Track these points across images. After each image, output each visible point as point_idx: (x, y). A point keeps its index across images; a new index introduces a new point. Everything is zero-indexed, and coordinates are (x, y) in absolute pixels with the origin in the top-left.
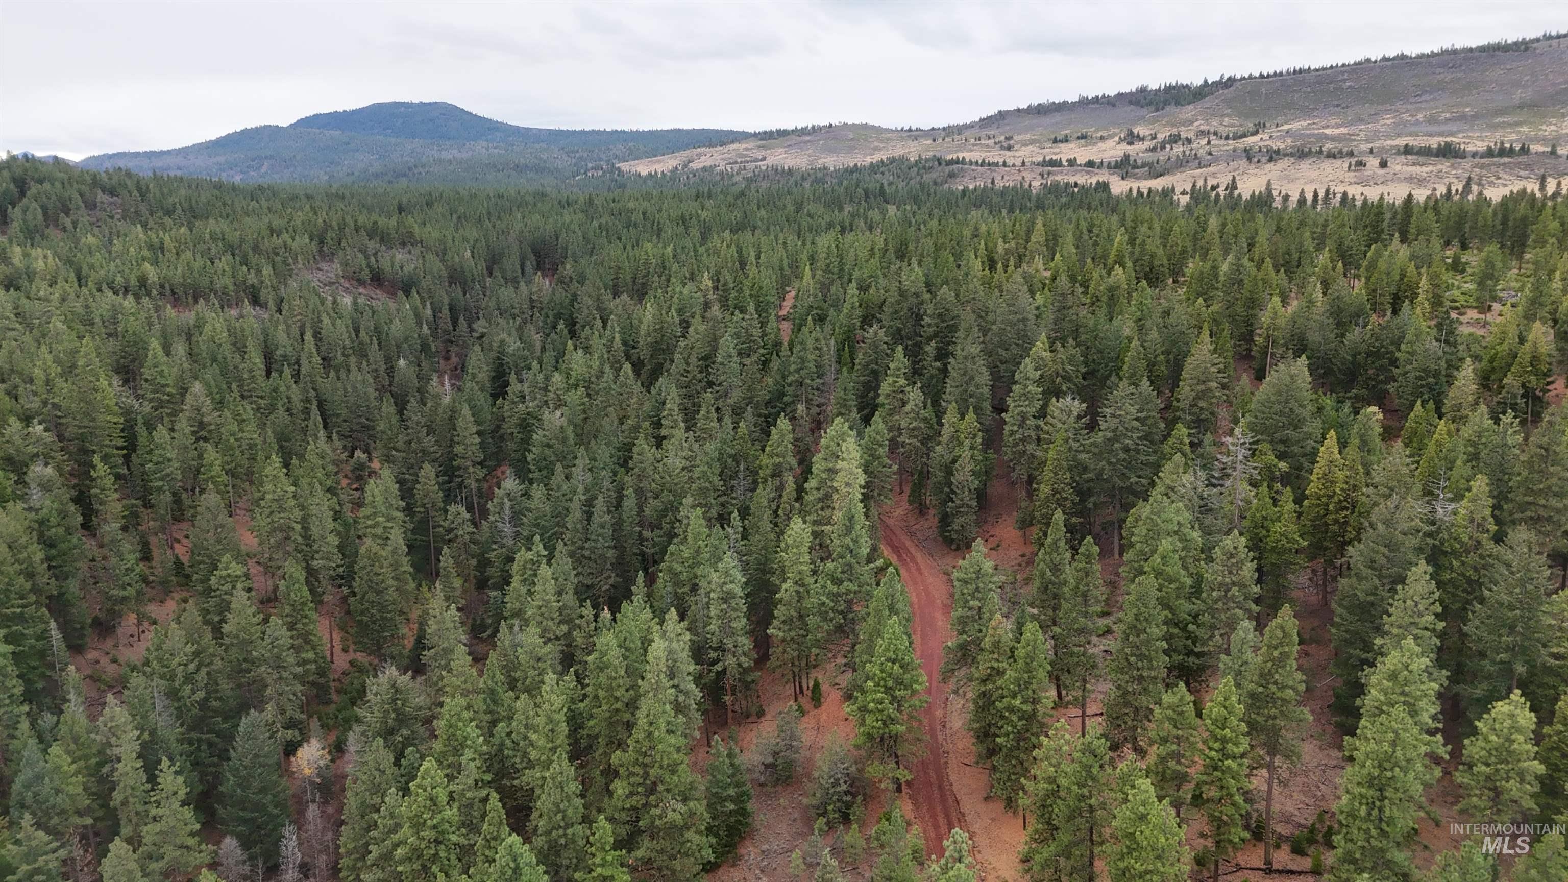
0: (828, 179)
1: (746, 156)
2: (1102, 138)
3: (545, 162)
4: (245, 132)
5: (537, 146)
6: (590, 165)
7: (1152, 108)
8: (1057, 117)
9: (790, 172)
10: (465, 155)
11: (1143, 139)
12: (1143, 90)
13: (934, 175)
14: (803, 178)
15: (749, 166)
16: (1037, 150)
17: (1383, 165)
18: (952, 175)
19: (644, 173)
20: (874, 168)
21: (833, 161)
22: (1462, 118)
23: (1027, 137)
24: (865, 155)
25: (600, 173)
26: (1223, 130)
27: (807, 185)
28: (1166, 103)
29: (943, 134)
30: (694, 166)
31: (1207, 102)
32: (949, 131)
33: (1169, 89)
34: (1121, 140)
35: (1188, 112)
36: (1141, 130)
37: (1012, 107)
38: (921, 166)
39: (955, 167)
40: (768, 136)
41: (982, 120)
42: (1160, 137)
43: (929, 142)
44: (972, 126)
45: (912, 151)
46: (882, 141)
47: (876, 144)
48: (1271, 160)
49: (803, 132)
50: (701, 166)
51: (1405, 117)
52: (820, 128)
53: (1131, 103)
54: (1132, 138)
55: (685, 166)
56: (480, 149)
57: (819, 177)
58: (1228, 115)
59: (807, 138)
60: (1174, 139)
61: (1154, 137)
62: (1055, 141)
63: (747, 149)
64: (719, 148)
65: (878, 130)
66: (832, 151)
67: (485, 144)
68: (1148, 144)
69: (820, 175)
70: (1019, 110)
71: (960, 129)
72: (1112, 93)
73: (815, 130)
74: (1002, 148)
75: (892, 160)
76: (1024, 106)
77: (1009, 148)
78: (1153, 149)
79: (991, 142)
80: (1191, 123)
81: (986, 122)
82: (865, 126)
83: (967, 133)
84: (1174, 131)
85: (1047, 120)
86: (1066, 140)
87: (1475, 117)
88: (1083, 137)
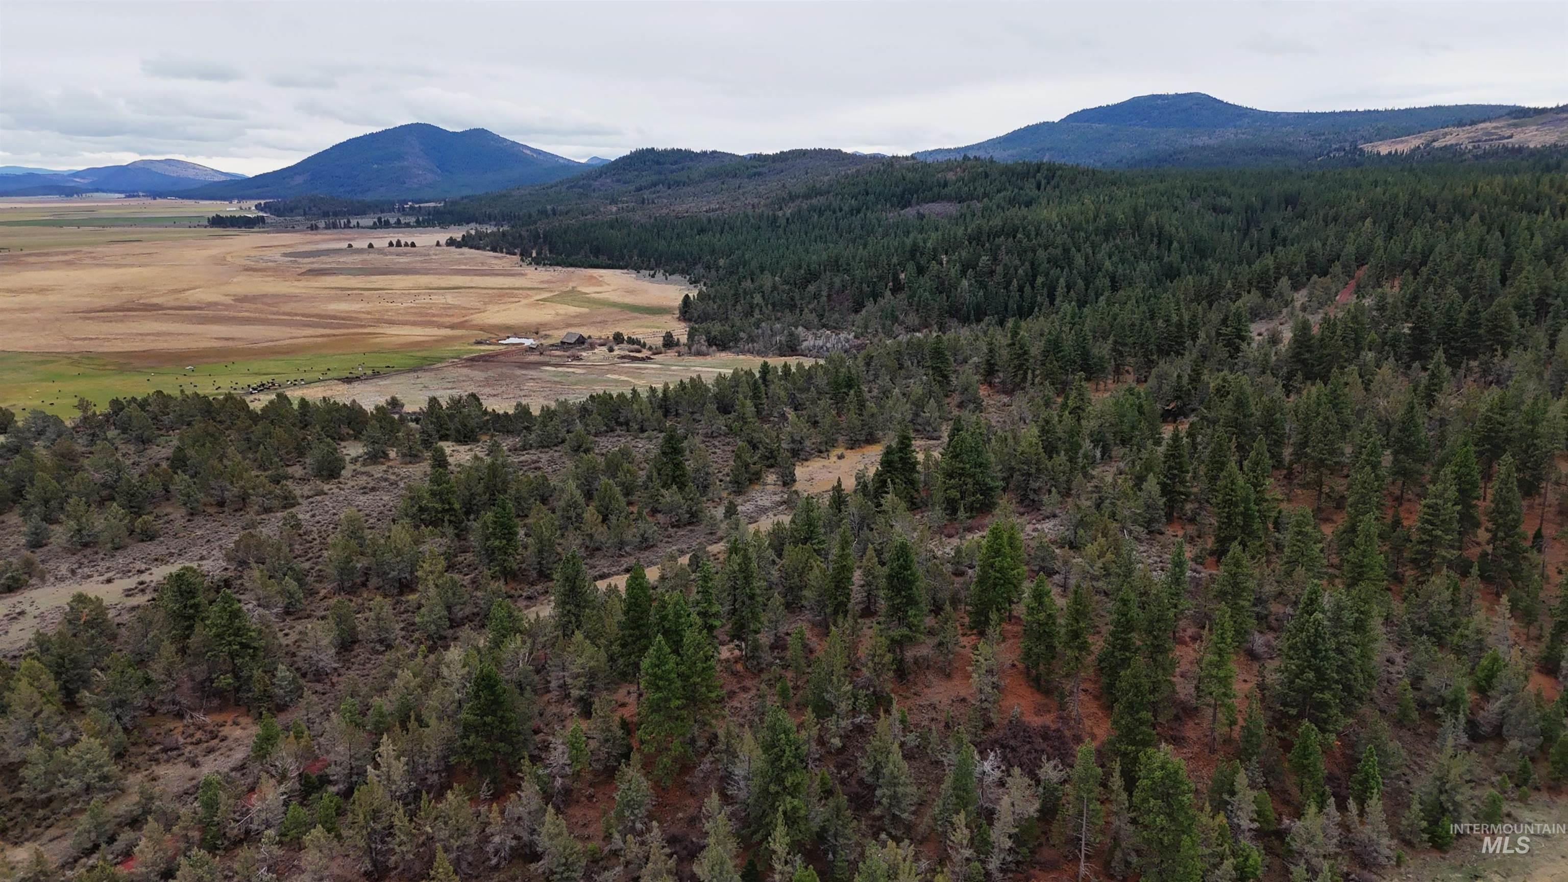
1: (1493, 134)
3: (1290, 145)
4: (1028, 128)
5: (1284, 130)
6: (1334, 146)
10: (1213, 142)
15: (1493, 143)
19: (1384, 152)
25: (1342, 154)
30: (1438, 144)
50: (1443, 144)
55: (1428, 144)
56: (1229, 135)
59: (1565, 116)
63: (1496, 128)
64: (1467, 128)
67: (1233, 130)
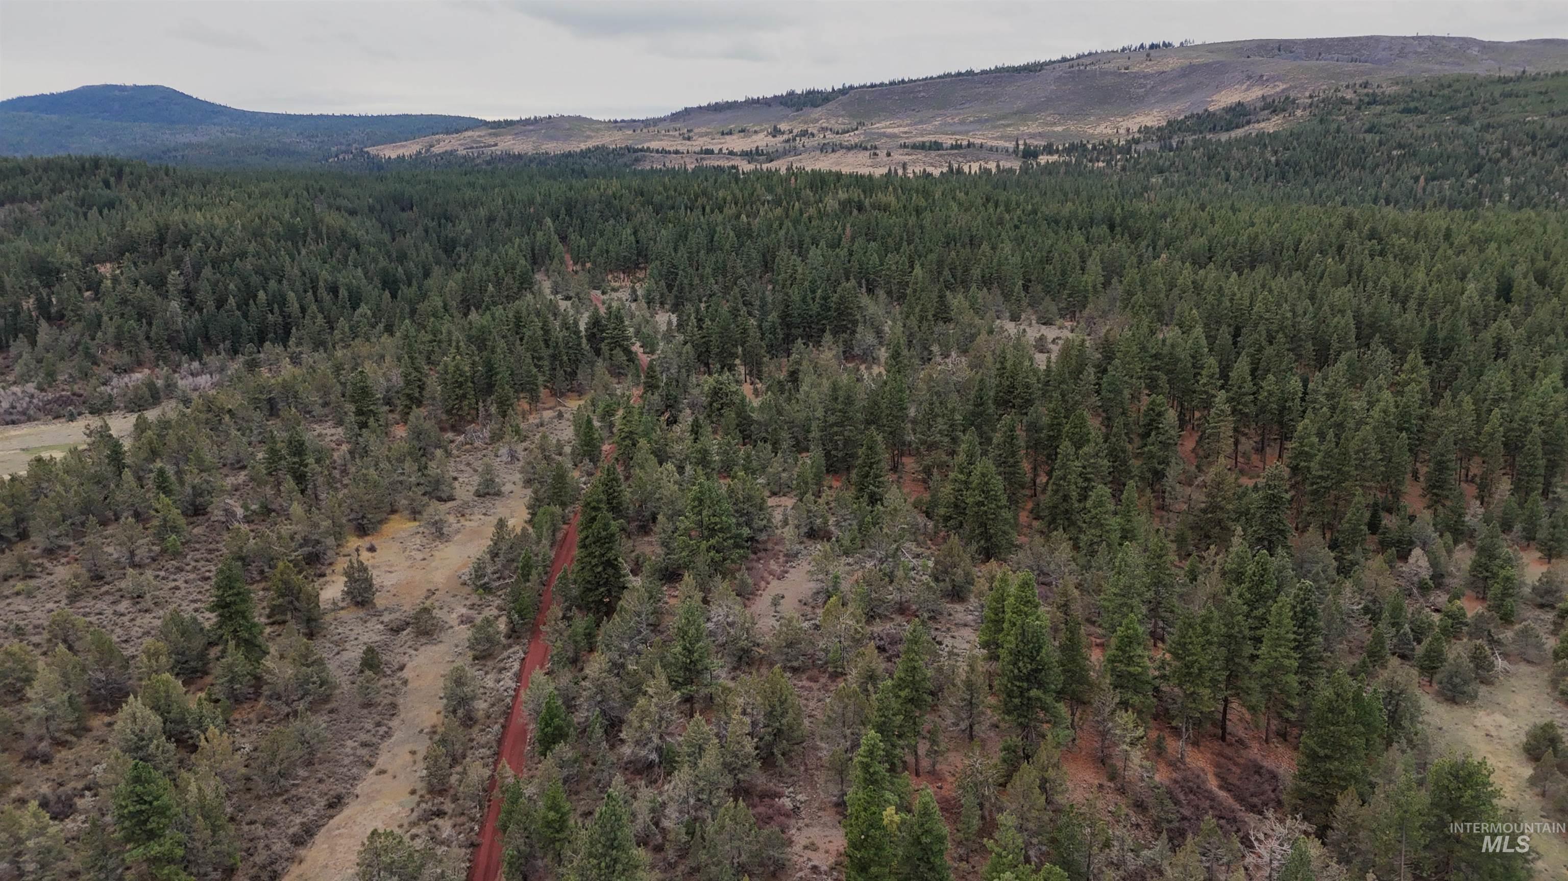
0: (550, 162)
1: (480, 142)
2: (756, 132)
6: (335, 149)
7: (794, 109)
8: (729, 114)
9: (520, 156)
11: (783, 133)
12: (791, 94)
13: (625, 159)
14: (531, 161)
15: (486, 150)
16: (709, 140)
17: (889, 155)
18: (637, 160)
19: (394, 156)
20: (584, 154)
21: (554, 147)
22: (980, 121)
23: (704, 130)
24: (580, 142)
25: (352, 157)
26: (837, 127)
27: (533, 165)
28: (805, 104)
29: (642, 125)
30: (436, 150)
31: (831, 105)
32: (647, 123)
33: (810, 93)
34: (769, 134)
35: (817, 113)
36: (783, 126)
37: (695, 105)
38: (618, 153)
39: (639, 154)
40: (497, 125)
41: (673, 115)
42: (795, 131)
43: (631, 132)
44: (663, 120)
45: (613, 140)
46: (593, 131)
47: (588, 133)
48: (833, 151)
49: (527, 122)
50: (441, 150)
51: (949, 120)
52: (541, 120)
53: (781, 103)
54: (776, 132)
55: (428, 151)
56: (215, 133)
57: (542, 160)
58: (842, 116)
59: (531, 128)
60: (804, 133)
61: (791, 132)
62: (723, 134)
63: (480, 136)
64: (455, 135)
65: (590, 121)
66: (552, 138)
68: (786, 137)
69: (543, 158)
70: (700, 108)
71: (656, 122)
72: (769, 95)
73: (536, 121)
74: (684, 139)
75: (597, 148)
76: (704, 104)
77: (689, 139)
78: (788, 141)
79: (677, 133)
80: (817, 121)
81: (675, 117)
82: (579, 118)
83: (661, 126)
84: (805, 127)
85: (720, 116)
86: (730, 133)
87: (987, 120)
88: (743, 131)
